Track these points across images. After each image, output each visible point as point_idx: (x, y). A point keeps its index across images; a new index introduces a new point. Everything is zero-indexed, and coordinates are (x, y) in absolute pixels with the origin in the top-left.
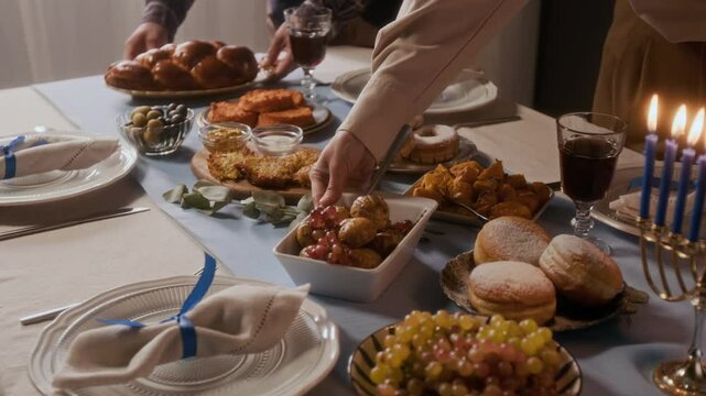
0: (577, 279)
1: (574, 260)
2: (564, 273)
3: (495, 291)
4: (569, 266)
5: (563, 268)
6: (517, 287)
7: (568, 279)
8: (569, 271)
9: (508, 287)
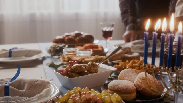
0: (143, 86)
1: (143, 79)
2: (139, 84)
3: (113, 87)
4: (141, 81)
5: (139, 82)
6: (121, 86)
7: (140, 86)
8: (141, 83)
9: (118, 86)
